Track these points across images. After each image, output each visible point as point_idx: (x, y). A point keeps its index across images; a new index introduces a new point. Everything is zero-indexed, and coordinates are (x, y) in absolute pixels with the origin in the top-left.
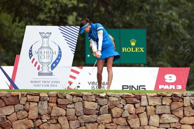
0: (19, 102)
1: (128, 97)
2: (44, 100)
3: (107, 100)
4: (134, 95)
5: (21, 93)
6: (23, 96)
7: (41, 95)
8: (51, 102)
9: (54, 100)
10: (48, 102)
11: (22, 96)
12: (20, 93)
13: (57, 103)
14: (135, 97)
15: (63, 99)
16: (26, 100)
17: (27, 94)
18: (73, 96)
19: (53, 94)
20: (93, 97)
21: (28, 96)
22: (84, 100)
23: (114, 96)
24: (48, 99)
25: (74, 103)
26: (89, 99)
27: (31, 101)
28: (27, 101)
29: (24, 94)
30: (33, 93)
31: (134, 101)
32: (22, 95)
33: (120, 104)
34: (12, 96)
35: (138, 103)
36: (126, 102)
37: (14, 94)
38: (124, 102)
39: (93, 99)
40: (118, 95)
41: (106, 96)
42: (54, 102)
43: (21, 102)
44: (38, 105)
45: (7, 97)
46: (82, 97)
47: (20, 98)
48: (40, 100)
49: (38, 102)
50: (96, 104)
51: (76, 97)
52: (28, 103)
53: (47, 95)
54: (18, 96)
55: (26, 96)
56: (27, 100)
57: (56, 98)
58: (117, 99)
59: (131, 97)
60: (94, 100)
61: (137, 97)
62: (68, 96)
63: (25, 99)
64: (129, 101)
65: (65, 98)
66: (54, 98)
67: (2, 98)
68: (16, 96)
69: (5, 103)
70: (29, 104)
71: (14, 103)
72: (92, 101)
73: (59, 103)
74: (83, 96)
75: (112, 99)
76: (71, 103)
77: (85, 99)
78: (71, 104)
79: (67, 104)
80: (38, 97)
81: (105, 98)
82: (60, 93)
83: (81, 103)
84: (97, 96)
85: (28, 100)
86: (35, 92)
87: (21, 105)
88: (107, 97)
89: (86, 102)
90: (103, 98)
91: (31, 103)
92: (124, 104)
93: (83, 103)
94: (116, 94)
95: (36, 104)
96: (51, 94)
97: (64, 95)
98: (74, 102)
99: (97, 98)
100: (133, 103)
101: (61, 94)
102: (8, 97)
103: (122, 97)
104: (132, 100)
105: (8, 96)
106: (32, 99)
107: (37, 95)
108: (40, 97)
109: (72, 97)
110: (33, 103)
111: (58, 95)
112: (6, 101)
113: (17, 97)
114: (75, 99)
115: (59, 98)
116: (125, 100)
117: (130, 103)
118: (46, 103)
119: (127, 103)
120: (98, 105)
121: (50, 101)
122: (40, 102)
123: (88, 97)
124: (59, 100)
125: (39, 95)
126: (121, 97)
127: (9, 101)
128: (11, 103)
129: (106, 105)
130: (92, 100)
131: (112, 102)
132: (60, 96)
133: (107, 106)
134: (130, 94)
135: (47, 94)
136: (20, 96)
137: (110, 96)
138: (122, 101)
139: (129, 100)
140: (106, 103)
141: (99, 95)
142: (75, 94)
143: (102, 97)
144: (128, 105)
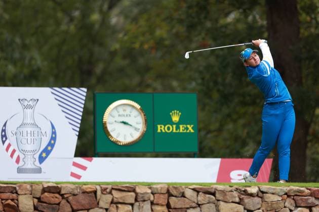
0: (98, 204)
1: (298, 194)
2: (144, 201)
3: (260, 199)
4: (310, 190)
5: (101, 187)
6: (105, 193)
7: (138, 190)
8: (158, 204)
9: (164, 200)
10: (152, 203)
11: (102, 193)
12: (98, 188)
13: (168, 206)
14: (311, 195)
15: (180, 198)
16: (110, 200)
17: (113, 189)
18: (198, 192)
19: (161, 188)
20: (235, 194)
21: (114, 192)
22: (218, 200)
23: (274, 192)
24: (152, 198)
25: (199, 205)
26: (228, 197)
27: (121, 201)
28: (112, 202)
29: (107, 189)
30: (123, 187)
31: (310, 201)
32: (104, 190)
33: (285, 207)
34: (84, 192)
35: (317, 205)
36: (295, 203)
37: (87, 188)
38: (291, 204)
39: (235, 197)
40: (281, 189)
41: (258, 193)
42: (164, 204)
43: (102, 204)
44: (133, 209)
45: (74, 195)
46: (214, 194)
47: (98, 197)
48: (136, 200)
49: (132, 205)
50: (241, 207)
51: (203, 195)
52: (115, 206)
53: (149, 191)
54: (95, 192)
55: (110, 193)
56: (113, 200)
57: (167, 195)
58: (280, 199)
59: (304, 194)
60: (237, 200)
61: (315, 194)
62: (189, 193)
63: (109, 198)
64: (300, 202)
65: (183, 196)
66: (162, 196)
67: (65, 196)
68: (91, 192)
69: (71, 207)
70: (117, 207)
71: (87, 207)
72: (233, 202)
73: (172, 206)
74: (217, 192)
75: (269, 197)
76: (194, 205)
77: (221, 198)
78: (194, 208)
79: (188, 208)
80: (133, 194)
81: (257, 196)
82: (174, 187)
83: (213, 206)
84: (242, 192)
85: (115, 200)
86: (127, 185)
87: (101, 210)
88: (260, 194)
89: (222, 203)
90: (254, 197)
91: (119, 206)
92: (293, 208)
93: (217, 206)
94: (278, 188)
95: (130, 207)
96: (157, 189)
97: (182, 191)
98: (200, 203)
99: (242, 196)
100: (309, 205)
101: (176, 188)
102: (77, 195)
103: (288, 195)
104: (308, 199)
105: (76, 192)
106: (121, 198)
107: (130, 189)
108: (137, 194)
109: (195, 194)
110: (124, 206)
111: (171, 191)
112: (73, 203)
113: (93, 195)
114: (202, 198)
115: (173, 196)
116: (293, 199)
117: (302, 205)
118: (147, 206)
119: (297, 207)
120: (245, 209)
121: (155, 202)
122: (137, 204)
123: (226, 195)
124: (173, 201)
125: (134, 191)
126: (286, 194)
127: (78, 202)
128: (82, 206)
129: (259, 209)
130: (234, 200)
131: (270, 204)
132: (174, 192)
133: (261, 211)
134: (302, 189)
135: (150, 188)
136: (99, 193)
137: (266, 193)
138: (289, 203)
139: (301, 199)
140: (259, 206)
141: (245, 191)
142: (201, 189)
143: (251, 195)
144: (299, 209)
